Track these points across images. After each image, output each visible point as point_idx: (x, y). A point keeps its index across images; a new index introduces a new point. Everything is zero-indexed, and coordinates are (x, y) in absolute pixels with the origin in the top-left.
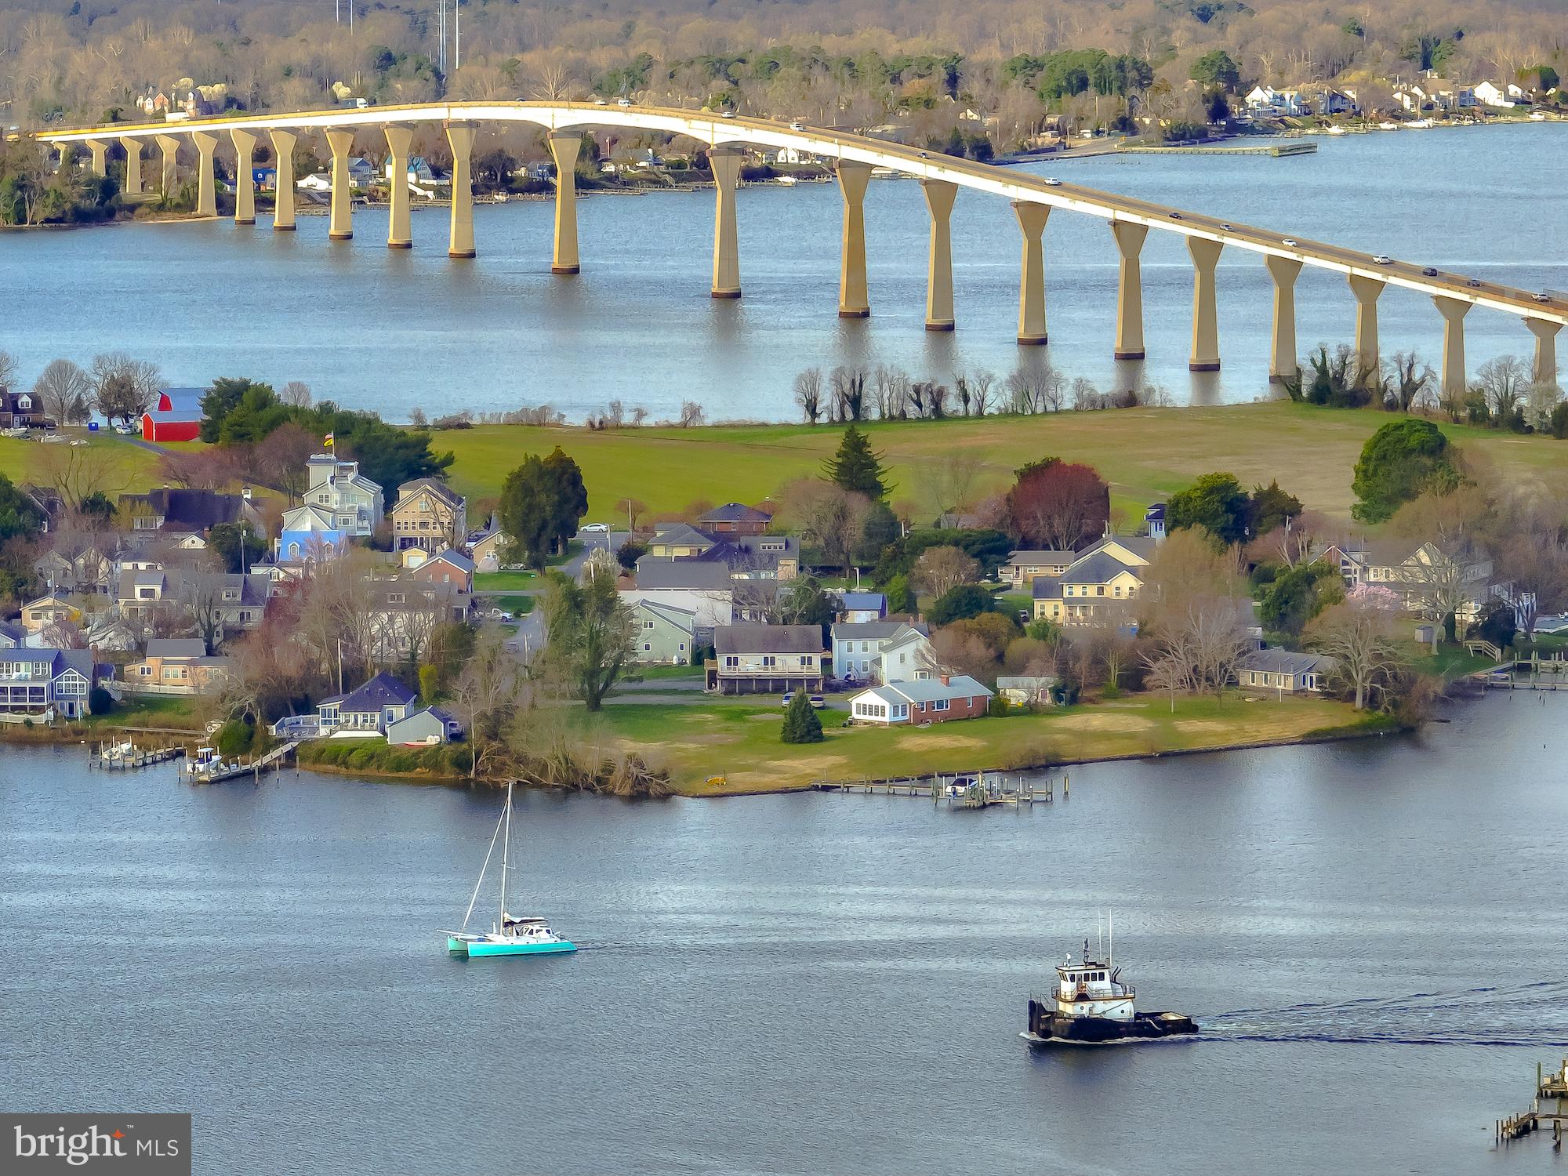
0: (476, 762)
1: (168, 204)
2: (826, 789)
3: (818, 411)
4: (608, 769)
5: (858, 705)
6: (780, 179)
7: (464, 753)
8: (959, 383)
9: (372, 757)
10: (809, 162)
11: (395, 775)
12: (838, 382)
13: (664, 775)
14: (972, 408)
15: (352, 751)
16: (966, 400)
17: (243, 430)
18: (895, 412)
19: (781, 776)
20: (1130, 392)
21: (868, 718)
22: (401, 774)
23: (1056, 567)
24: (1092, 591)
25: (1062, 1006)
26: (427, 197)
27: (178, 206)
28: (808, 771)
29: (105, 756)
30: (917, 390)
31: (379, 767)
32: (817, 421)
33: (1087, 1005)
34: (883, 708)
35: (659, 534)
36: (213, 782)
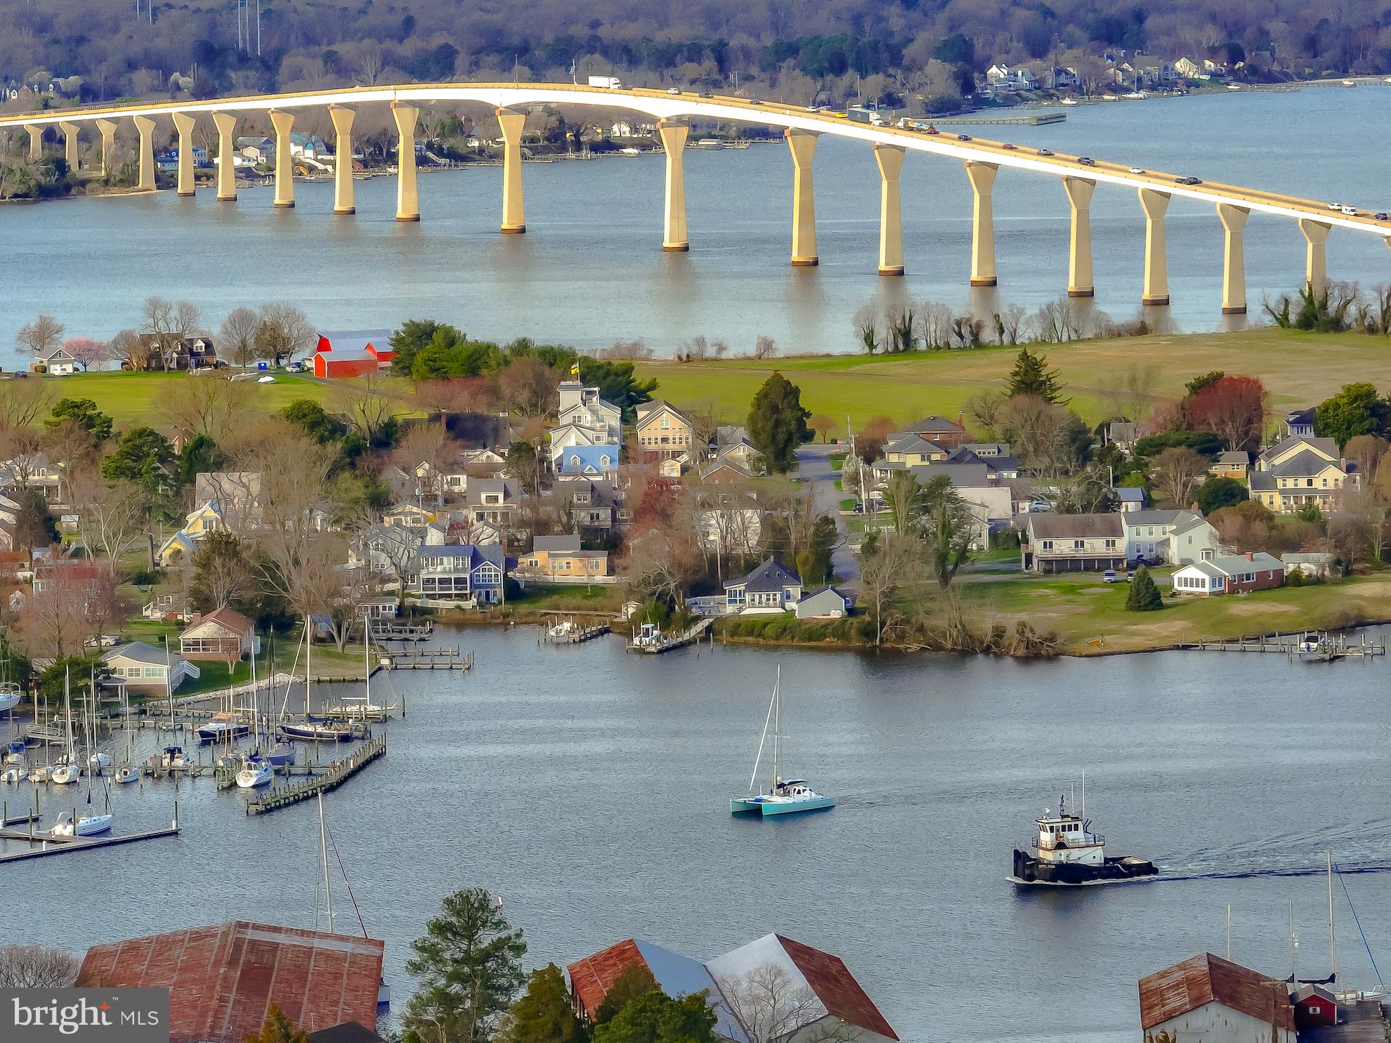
0: (881, 631)
1: (112, 179)
2: (1186, 648)
3: (875, 343)
4: (999, 633)
5: (1180, 579)
6: (625, 151)
7: (869, 623)
8: (995, 316)
9: (785, 629)
10: (640, 136)
11: (808, 644)
12: (892, 319)
13: (1052, 638)
14: (1006, 338)
15: (766, 625)
16: (1002, 331)
17: (438, 364)
18: (940, 343)
19: (1146, 638)
20: (1142, 322)
21: (1189, 589)
22: (813, 644)
23: (1233, 465)
24: (1302, 483)
25: (1042, 854)
26: (326, 170)
27: (122, 181)
28: (1165, 633)
29: (552, 633)
30: (959, 324)
31: (793, 638)
32: (874, 351)
33: (1064, 852)
34: (1203, 581)
35: (891, 443)
36: (660, 652)
